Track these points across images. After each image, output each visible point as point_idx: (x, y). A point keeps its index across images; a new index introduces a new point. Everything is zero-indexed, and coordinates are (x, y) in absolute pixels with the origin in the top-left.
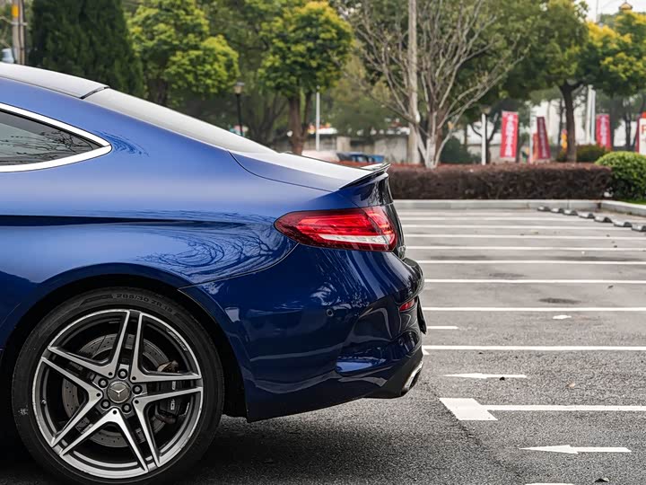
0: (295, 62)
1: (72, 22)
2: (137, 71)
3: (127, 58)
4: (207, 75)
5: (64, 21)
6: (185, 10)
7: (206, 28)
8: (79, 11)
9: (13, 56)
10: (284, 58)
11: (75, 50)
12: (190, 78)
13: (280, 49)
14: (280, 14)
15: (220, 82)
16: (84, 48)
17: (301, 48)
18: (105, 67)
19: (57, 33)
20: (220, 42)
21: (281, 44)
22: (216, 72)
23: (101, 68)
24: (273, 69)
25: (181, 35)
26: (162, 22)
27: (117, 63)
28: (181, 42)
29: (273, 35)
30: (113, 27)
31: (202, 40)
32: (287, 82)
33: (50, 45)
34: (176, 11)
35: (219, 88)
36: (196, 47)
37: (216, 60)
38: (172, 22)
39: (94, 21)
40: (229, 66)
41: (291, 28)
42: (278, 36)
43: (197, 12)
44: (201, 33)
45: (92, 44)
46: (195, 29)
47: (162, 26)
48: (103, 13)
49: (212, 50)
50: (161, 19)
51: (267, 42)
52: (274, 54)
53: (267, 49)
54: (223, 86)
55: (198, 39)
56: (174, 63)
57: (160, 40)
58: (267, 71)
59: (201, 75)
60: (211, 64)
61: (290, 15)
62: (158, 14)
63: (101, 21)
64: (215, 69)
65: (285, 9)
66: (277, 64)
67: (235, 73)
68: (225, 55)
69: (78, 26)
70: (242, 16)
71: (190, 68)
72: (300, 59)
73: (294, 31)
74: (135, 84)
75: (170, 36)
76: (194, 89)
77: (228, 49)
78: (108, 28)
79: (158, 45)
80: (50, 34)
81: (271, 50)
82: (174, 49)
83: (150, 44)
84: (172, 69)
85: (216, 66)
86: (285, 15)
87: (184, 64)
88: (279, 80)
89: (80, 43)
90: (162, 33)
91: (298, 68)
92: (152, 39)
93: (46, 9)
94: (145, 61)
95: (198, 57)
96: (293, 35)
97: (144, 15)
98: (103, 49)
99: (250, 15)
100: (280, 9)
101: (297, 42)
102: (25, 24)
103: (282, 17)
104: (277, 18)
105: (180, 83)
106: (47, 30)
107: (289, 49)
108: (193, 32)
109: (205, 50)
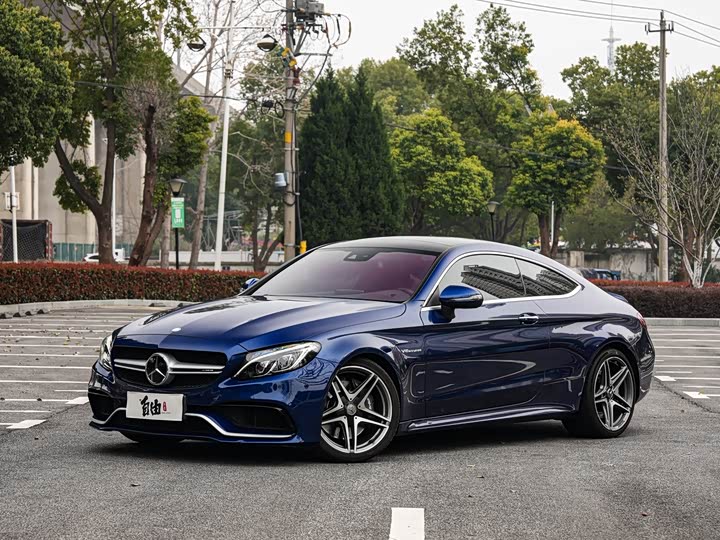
0: (545, 180)
1: (339, 147)
2: (400, 191)
3: (391, 179)
4: (464, 195)
5: (332, 146)
6: (441, 132)
7: (462, 150)
8: (346, 136)
9: (286, 180)
10: (534, 176)
11: (342, 173)
12: (447, 198)
13: (530, 167)
14: (530, 133)
15: (476, 201)
16: (351, 171)
17: (551, 166)
18: (370, 188)
19: (325, 157)
20: (475, 162)
21: (531, 163)
22: (473, 192)
23: (366, 189)
24: (523, 187)
25: (438, 156)
26: (420, 144)
27: (381, 184)
28: (439, 162)
29: (523, 154)
30: (377, 150)
31: (458, 161)
32: (537, 199)
33: (319, 168)
34: (433, 134)
35: (474, 208)
36: (453, 168)
37: (472, 180)
38: (429, 143)
39: (360, 145)
40: (483, 186)
41: (541, 147)
42: (528, 155)
43: (453, 133)
44: (457, 154)
45: (358, 167)
46: (451, 150)
47: (420, 147)
48: (368, 137)
49: (468, 171)
50: (419, 141)
51: (517, 161)
52: (524, 172)
53: (518, 166)
54: (478, 205)
55: (455, 160)
56: (432, 183)
57: (419, 161)
58: (517, 190)
59: (458, 195)
60: (467, 184)
61: (540, 134)
62: (415, 136)
63: (367, 145)
64: (471, 189)
65: (535, 128)
66: (527, 182)
67: (489, 193)
68: (480, 174)
69: (345, 151)
70: (492, 135)
71: (447, 188)
72: (550, 177)
73: (544, 150)
74: (397, 204)
75: (427, 158)
76: (450, 209)
77: (481, 169)
78: (374, 152)
79: (417, 166)
80: (318, 158)
81: (521, 168)
82: (432, 170)
83: (409, 165)
84: (431, 190)
85: (472, 186)
86: (535, 134)
87: (442, 185)
88: (530, 198)
89: (347, 166)
90: (419, 155)
91: (549, 186)
92: (410, 160)
93: (316, 135)
94: (404, 182)
95: (455, 178)
96: (543, 154)
97: (401, 137)
98: (368, 172)
99: (500, 134)
100: (530, 127)
101: (547, 160)
102: (297, 149)
103: (532, 136)
104: (527, 137)
105: (438, 203)
106: (315, 155)
107: (539, 167)
108: (451, 153)
109: (461, 171)
